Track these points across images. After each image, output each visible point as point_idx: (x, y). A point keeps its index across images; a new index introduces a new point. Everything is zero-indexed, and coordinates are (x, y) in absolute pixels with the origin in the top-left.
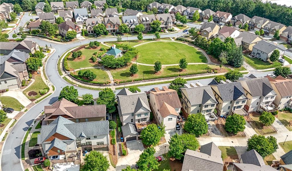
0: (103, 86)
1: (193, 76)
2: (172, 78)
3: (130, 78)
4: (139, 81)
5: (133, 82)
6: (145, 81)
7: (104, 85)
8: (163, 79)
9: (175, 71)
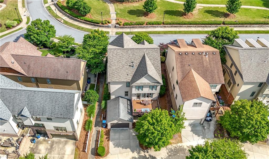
0: (98, 26)
1: (246, 26)
2: (210, 27)
3: (143, 19)
4: (155, 26)
5: (145, 25)
6: (165, 27)
7: (100, 24)
8: (195, 25)
9: (217, 16)
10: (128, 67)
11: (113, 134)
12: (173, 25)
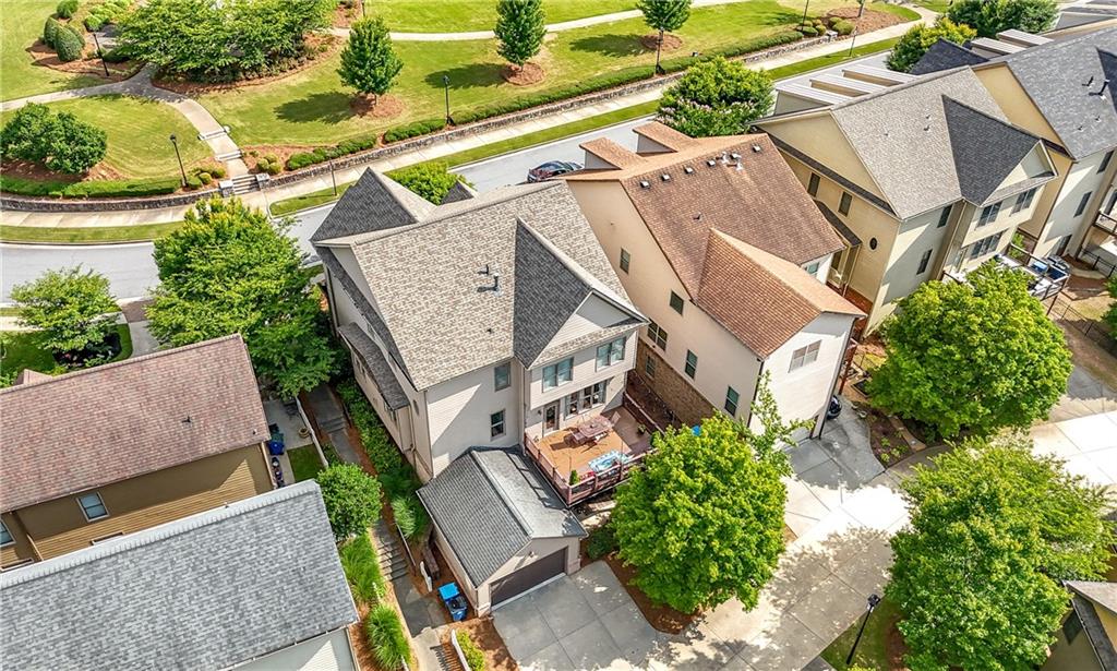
0: (169, 203)
2: (620, 94)
3: (356, 127)
4: (422, 139)
5: (379, 148)
8: (567, 103)
10: (476, 296)
11: (516, 630)
12: (492, 120)
